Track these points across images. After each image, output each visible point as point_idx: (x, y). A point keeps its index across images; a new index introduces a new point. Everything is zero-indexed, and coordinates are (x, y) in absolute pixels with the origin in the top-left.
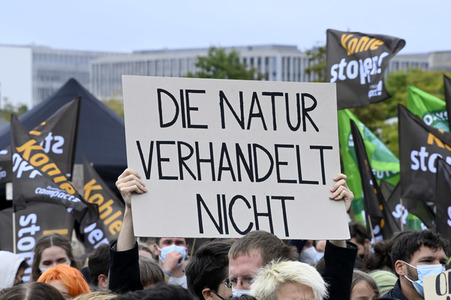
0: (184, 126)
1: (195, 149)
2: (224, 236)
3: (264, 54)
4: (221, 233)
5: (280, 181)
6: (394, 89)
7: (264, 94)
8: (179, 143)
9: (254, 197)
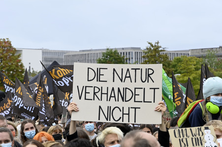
0: (97, 81)
1: (101, 89)
2: (108, 121)
3: (128, 51)
4: (107, 120)
5: (135, 101)
6: (176, 63)
7: (132, 69)
8: (94, 87)
9: (123, 108)
